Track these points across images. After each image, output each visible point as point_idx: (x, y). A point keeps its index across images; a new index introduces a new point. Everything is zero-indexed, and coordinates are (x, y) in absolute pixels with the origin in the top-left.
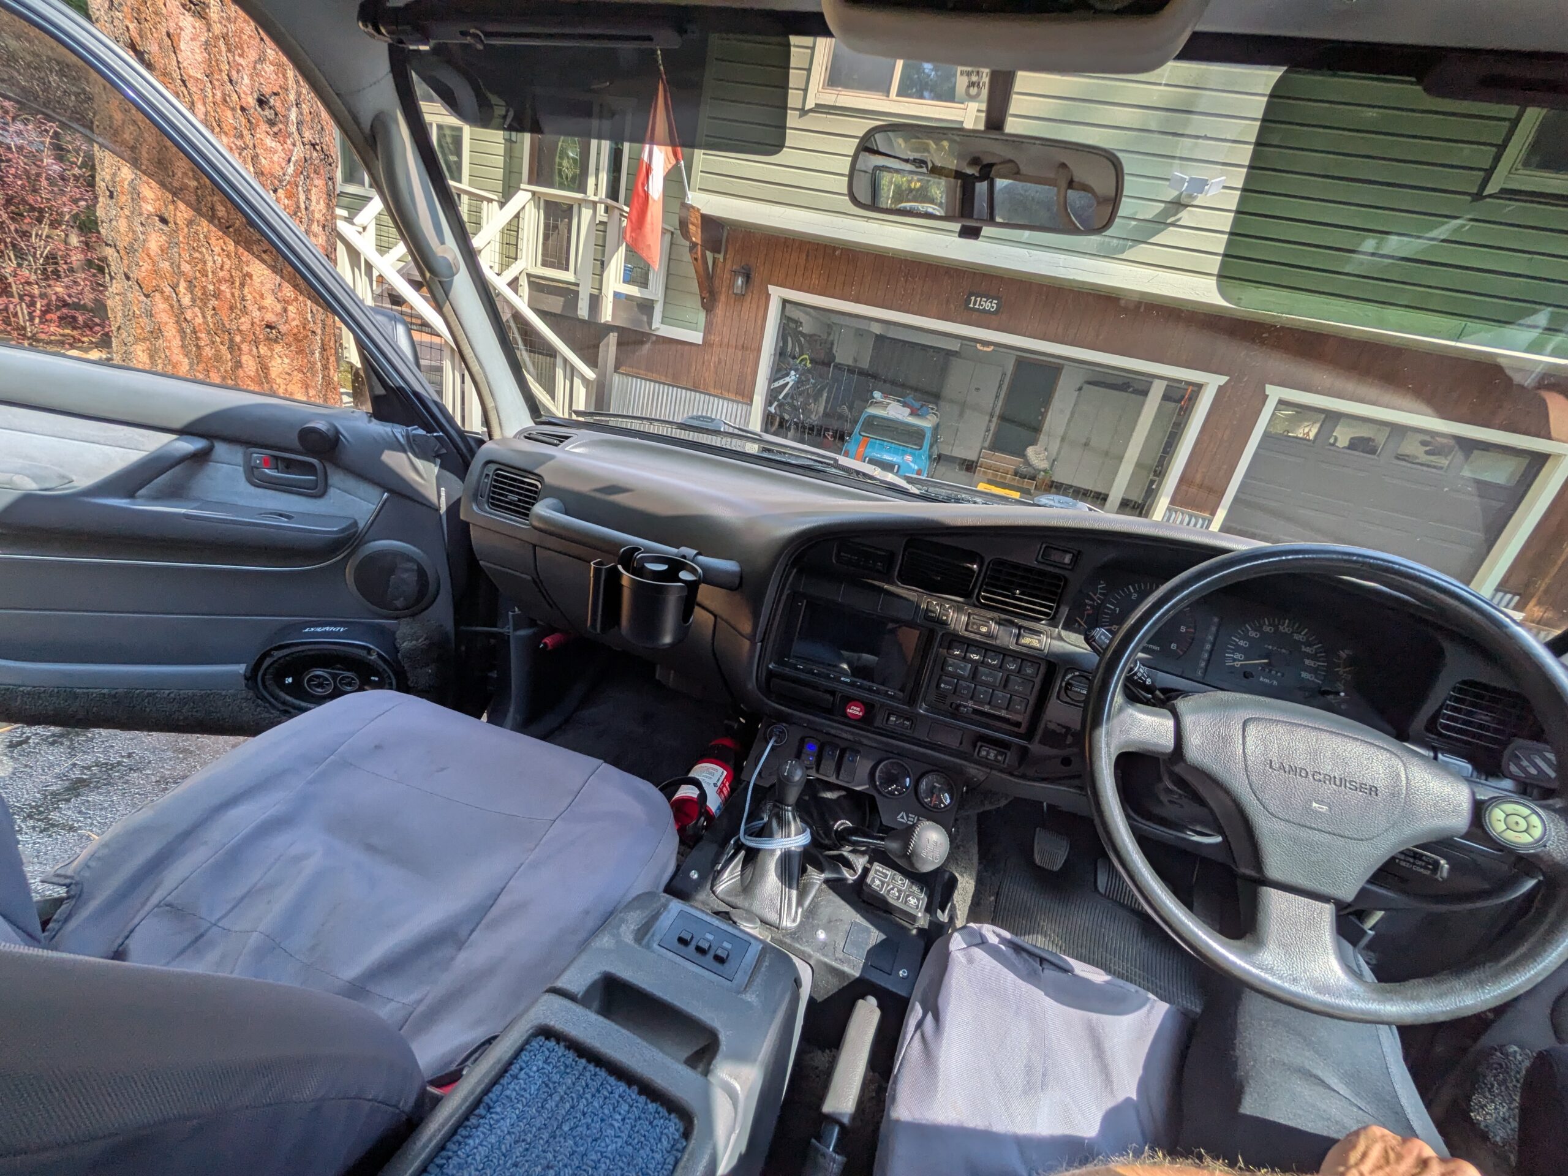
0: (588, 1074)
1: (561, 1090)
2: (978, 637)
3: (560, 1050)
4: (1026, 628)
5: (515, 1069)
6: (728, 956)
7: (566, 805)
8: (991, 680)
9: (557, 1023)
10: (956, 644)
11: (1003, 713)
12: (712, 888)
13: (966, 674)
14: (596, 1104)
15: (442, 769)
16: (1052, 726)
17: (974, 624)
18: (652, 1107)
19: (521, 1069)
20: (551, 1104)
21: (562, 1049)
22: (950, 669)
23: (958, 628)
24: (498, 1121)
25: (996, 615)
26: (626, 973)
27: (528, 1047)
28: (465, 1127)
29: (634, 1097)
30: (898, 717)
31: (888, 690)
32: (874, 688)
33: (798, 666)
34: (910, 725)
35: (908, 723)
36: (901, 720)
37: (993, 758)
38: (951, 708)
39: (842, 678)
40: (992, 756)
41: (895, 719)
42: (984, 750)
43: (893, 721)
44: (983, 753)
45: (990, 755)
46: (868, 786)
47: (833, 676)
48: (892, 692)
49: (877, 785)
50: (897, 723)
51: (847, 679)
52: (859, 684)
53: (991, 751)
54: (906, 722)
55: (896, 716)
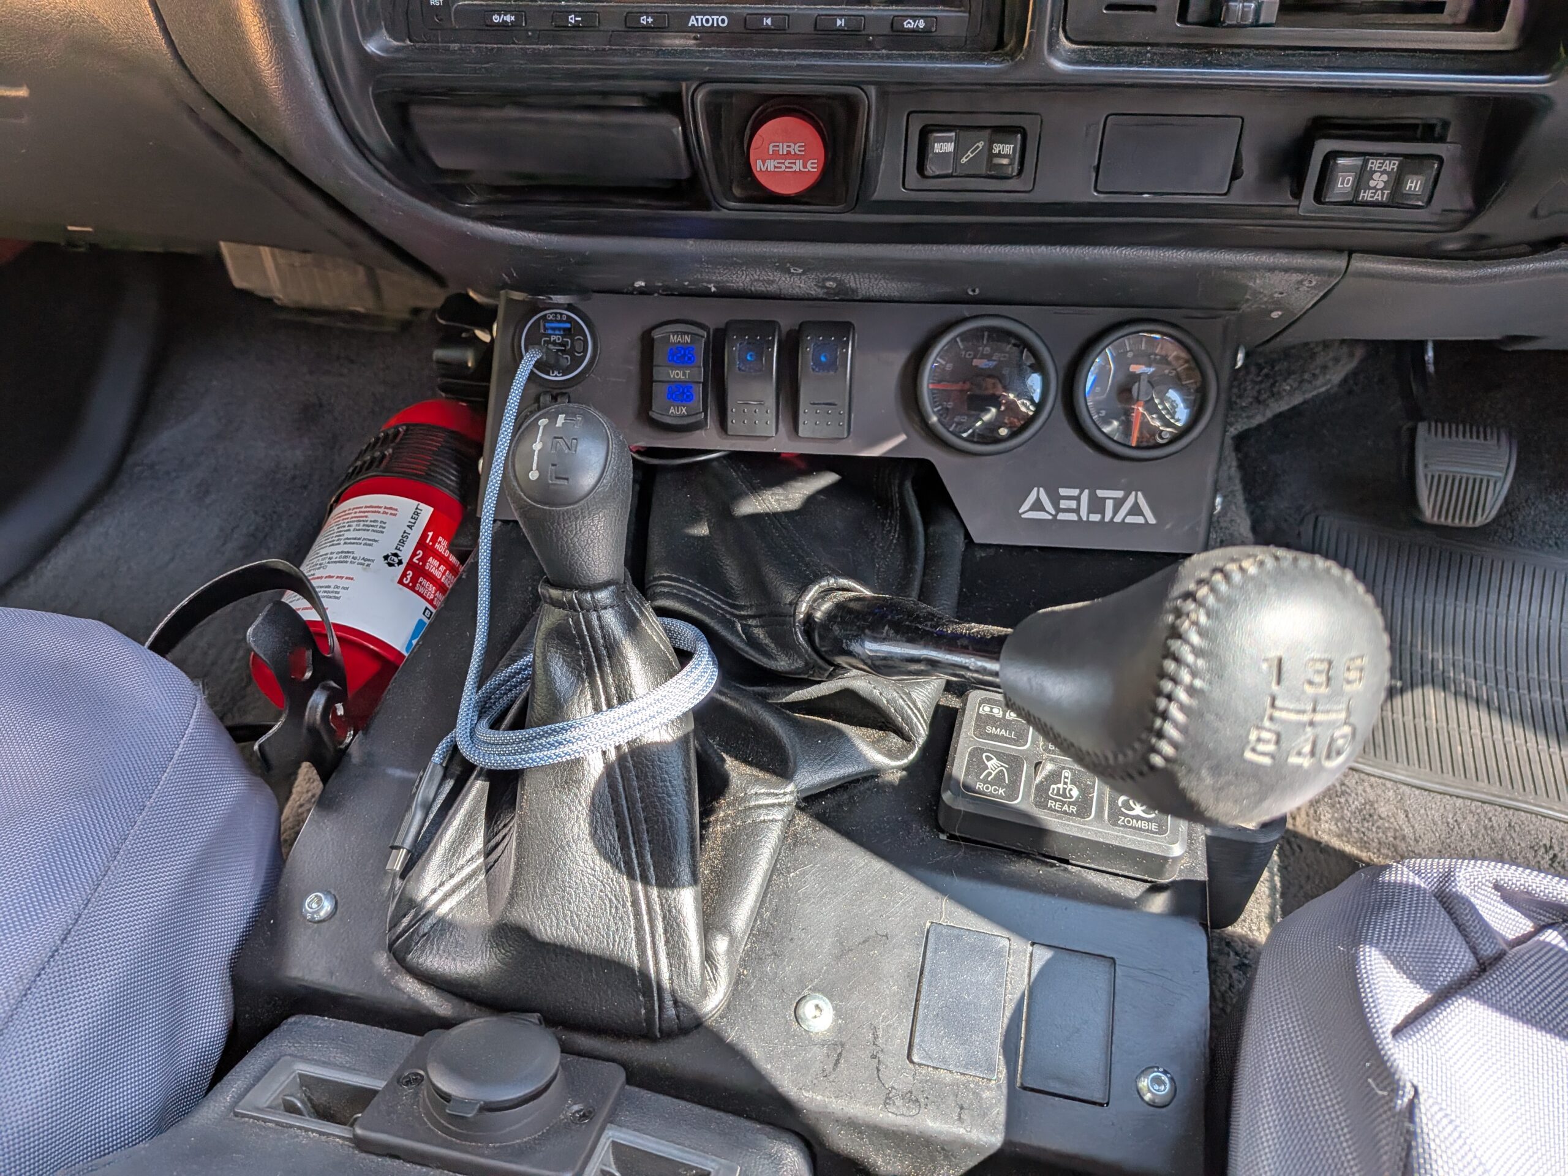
30: (962, 134)
31: (898, 16)
32: (839, 22)
33: (496, 19)
34: (1017, 155)
35: (1008, 149)
36: (981, 144)
37: (1383, 194)
38: (1187, 23)
39: (693, 17)
40: (1381, 185)
41: (949, 147)
42: (1347, 169)
43: (945, 155)
44: (1342, 183)
45: (1372, 183)
46: (902, 438)
47: (650, 20)
48: (915, 18)
49: (933, 424)
50: (964, 160)
51: (715, 17)
52: (769, 21)
53: (1374, 164)
54: (997, 148)
55: (953, 134)
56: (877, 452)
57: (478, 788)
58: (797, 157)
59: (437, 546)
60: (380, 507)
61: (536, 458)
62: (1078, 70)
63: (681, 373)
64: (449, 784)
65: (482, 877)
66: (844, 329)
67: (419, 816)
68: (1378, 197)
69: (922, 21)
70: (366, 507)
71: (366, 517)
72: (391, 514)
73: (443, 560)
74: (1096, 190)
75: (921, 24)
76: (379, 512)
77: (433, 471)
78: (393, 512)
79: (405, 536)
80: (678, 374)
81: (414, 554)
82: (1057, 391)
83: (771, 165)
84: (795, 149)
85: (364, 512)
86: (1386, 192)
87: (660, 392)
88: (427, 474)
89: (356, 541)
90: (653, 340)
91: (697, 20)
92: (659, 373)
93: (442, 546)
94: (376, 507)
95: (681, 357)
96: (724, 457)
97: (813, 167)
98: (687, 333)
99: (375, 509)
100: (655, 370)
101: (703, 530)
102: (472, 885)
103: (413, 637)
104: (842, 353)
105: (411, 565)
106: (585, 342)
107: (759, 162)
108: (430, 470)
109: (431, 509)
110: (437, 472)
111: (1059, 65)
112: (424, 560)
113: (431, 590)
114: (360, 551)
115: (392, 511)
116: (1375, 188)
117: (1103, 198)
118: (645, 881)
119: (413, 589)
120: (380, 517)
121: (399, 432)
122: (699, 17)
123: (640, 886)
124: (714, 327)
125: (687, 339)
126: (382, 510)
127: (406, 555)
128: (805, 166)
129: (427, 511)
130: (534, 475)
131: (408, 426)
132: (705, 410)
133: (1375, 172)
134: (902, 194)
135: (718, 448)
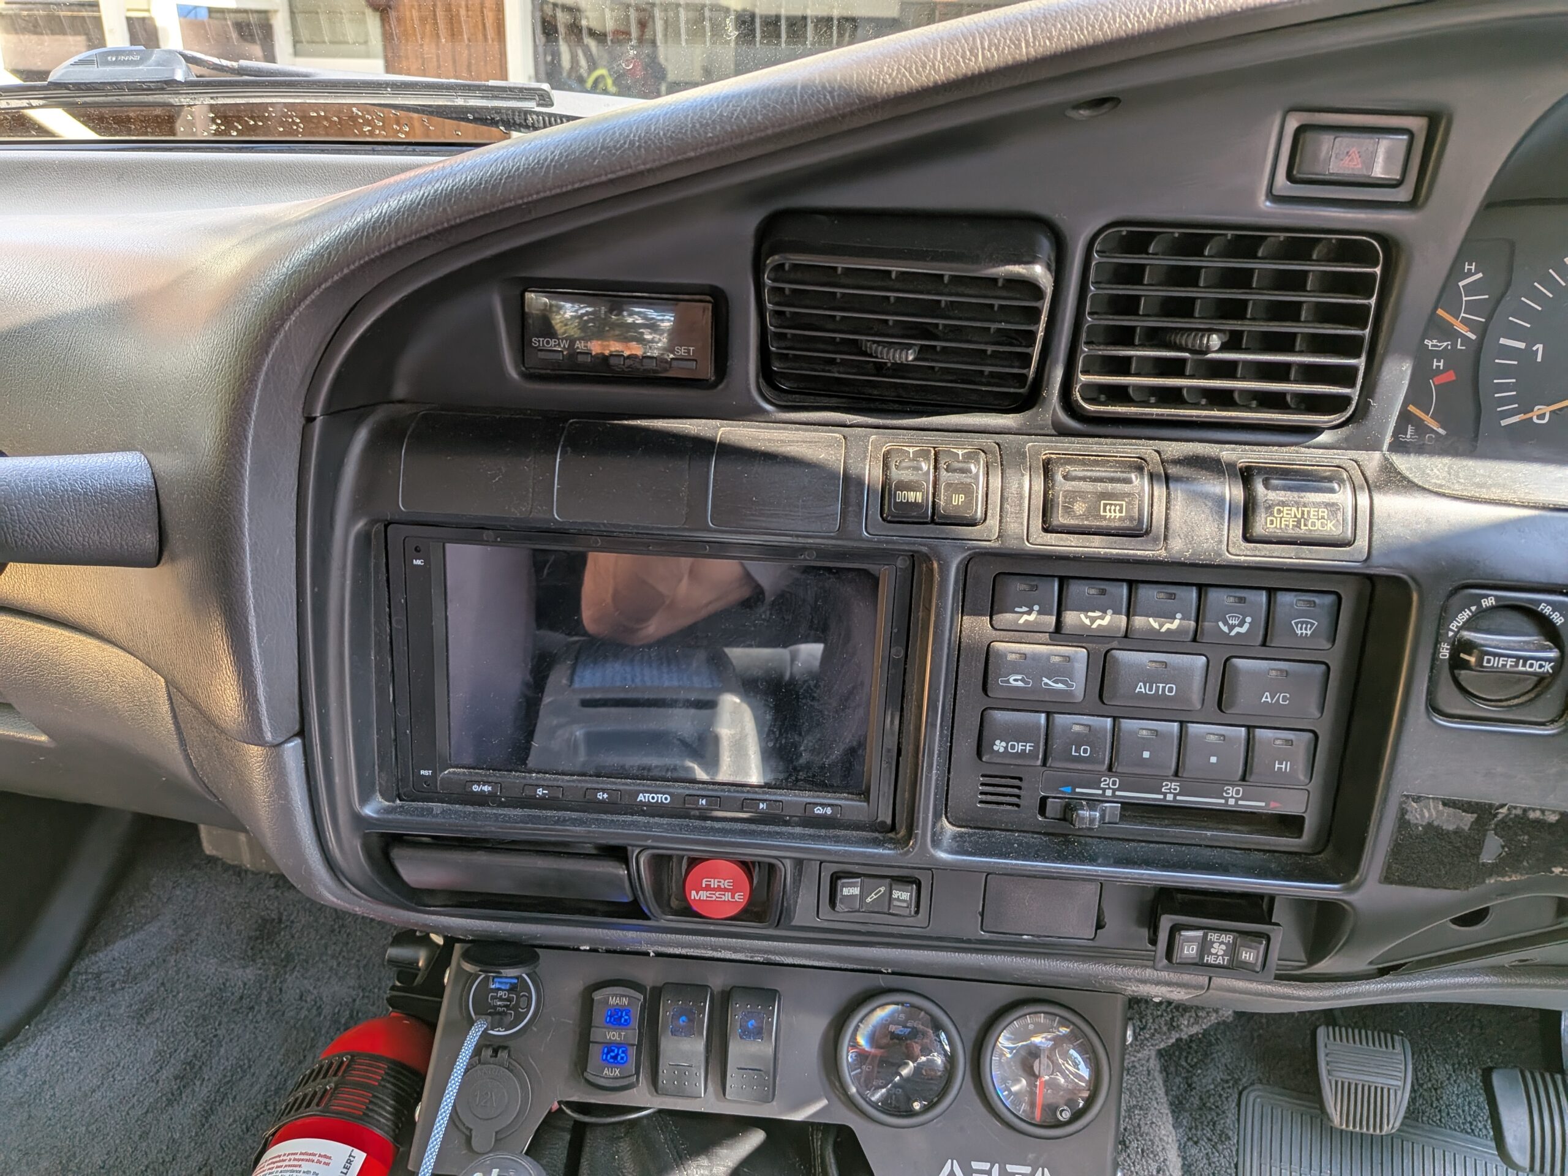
2: (1097, 546)
4: (1270, 473)
8: (1169, 689)
10: (1019, 586)
11: (1233, 798)
13: (1077, 687)
16: (1422, 815)
17: (1072, 496)
22: (1015, 680)
23: (1015, 527)
25: (1146, 449)
30: (866, 880)
31: (810, 803)
32: (761, 806)
33: (476, 788)
34: (913, 901)
35: (905, 896)
36: (882, 889)
37: (1224, 960)
38: (1046, 818)
39: (641, 795)
40: (1221, 953)
41: (856, 891)
42: (1190, 940)
43: (852, 897)
44: (1188, 950)
45: (1213, 951)
46: (824, 1102)
47: (606, 796)
48: (823, 805)
49: (853, 1095)
50: (869, 900)
51: (660, 796)
52: (704, 802)
53: (1213, 936)
54: (896, 894)
55: (859, 880)
56: (799, 1116)
58: (726, 890)
60: (315, 1155)
62: (958, 860)
63: (617, 1035)
66: (769, 996)
68: (1220, 961)
69: (829, 808)
70: (301, 1154)
71: (300, 1166)
72: (325, 1163)
74: (982, 930)
75: (829, 811)
76: (313, 1161)
77: (372, 1110)
78: (327, 1161)
80: (614, 1035)
82: (965, 1063)
83: (703, 895)
84: (725, 884)
85: (299, 1160)
86: (1226, 958)
87: (595, 1051)
88: (365, 1114)
90: (593, 1000)
91: (645, 797)
92: (596, 1034)
94: (310, 1154)
95: (617, 1018)
96: (654, 1113)
97: (740, 898)
98: (625, 996)
99: (309, 1157)
100: (593, 1029)
104: (767, 1022)
106: (530, 999)
107: (694, 893)
108: (367, 1108)
109: (364, 1155)
110: (376, 1112)
111: (943, 855)
115: (327, 1159)
116: (1216, 954)
117: (987, 936)
121: (342, 1062)
122: (647, 795)
124: (651, 984)
125: (625, 1001)
126: (316, 1158)
128: (733, 897)
129: (360, 1157)
131: (353, 1056)
132: (637, 1073)
133: (1214, 942)
134: (818, 923)
135: (648, 1106)
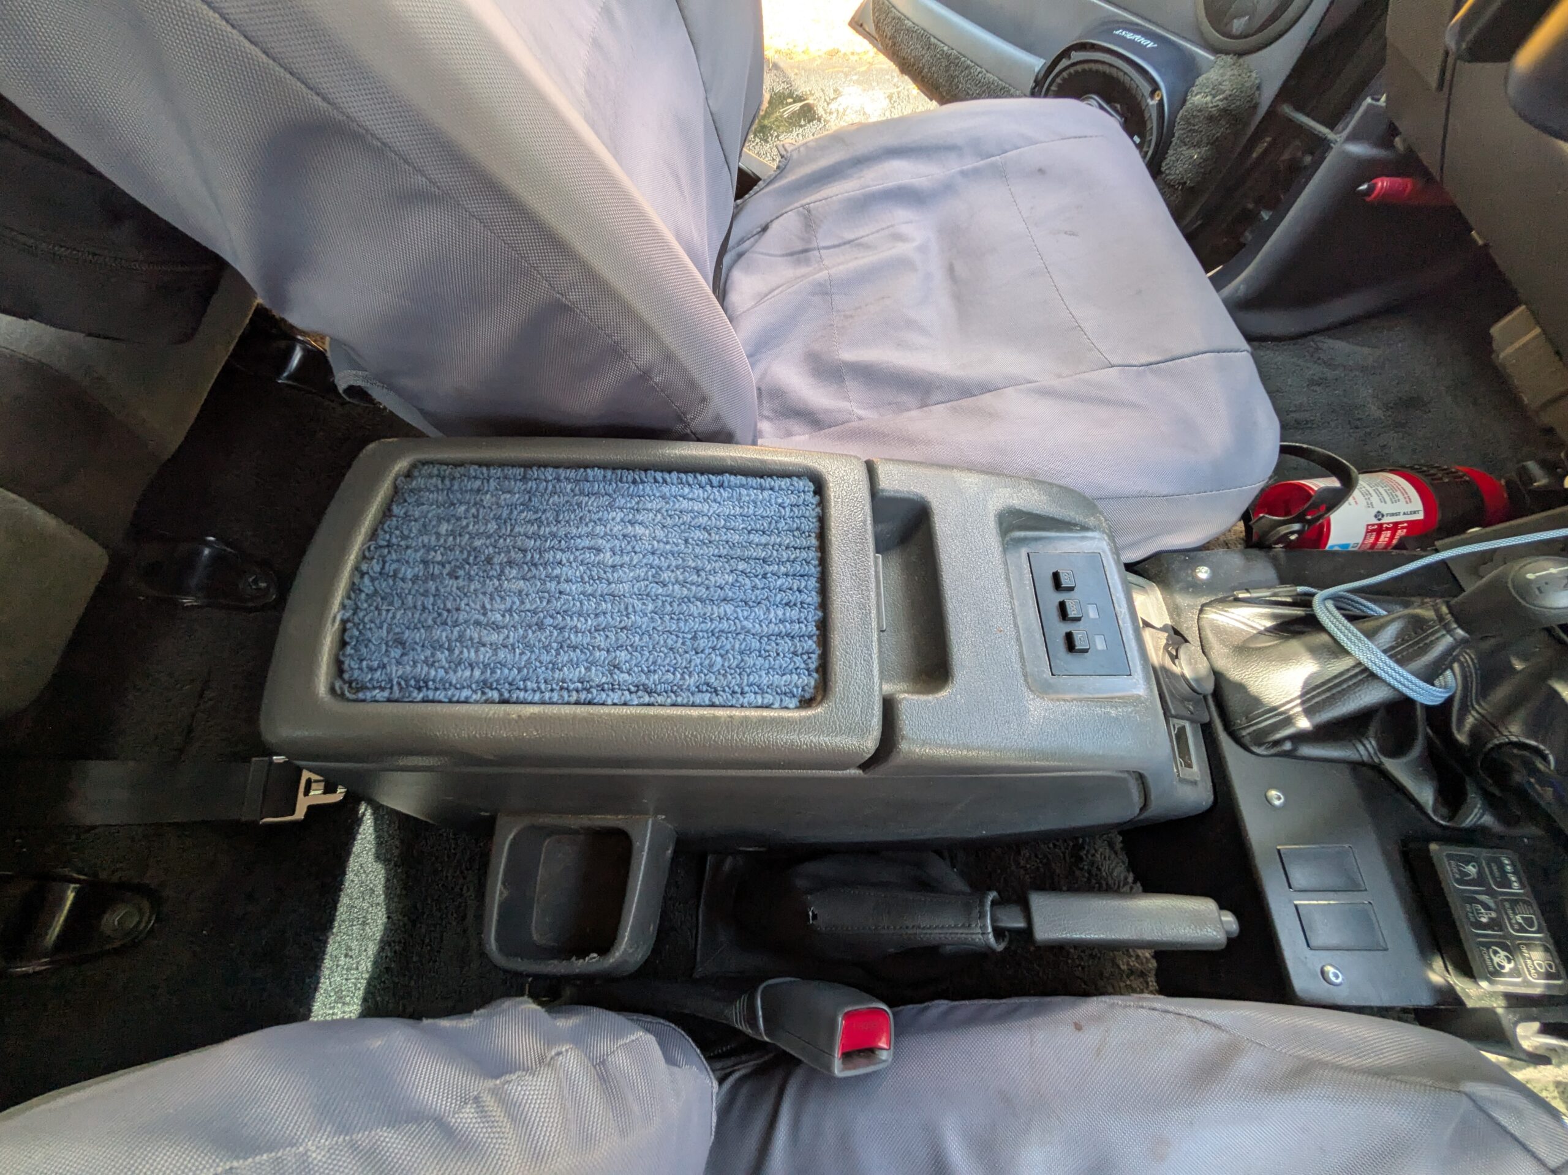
0: (804, 554)
1: (774, 539)
3: (812, 512)
5: (767, 482)
6: (1086, 651)
7: (1143, 361)
9: (834, 492)
12: (1203, 606)
14: (779, 582)
15: (1073, 234)
18: (811, 644)
19: (772, 489)
20: (755, 538)
21: (814, 514)
24: (715, 501)
26: (944, 527)
27: (795, 479)
28: (695, 477)
29: (810, 618)
57: (1298, 612)
59: (1399, 531)
60: (1407, 494)
61: (1544, 573)
64: (1289, 600)
65: (1255, 632)
67: (1268, 594)
70: (1402, 487)
72: (1407, 501)
73: (1392, 538)
79: (1397, 514)
81: (1388, 524)
89: (1379, 494)
93: (1400, 533)
99: (1404, 492)
101: (1519, 666)
102: (1250, 630)
103: (1339, 546)
105: (1381, 525)
109: (1422, 518)
112: (1387, 529)
113: (1371, 540)
114: (1375, 499)
115: (1409, 500)
118: (1303, 703)
119: (1367, 532)
120: (1401, 497)
123: (1299, 701)
127: (1385, 520)
129: (1419, 516)
130: (1530, 576)
